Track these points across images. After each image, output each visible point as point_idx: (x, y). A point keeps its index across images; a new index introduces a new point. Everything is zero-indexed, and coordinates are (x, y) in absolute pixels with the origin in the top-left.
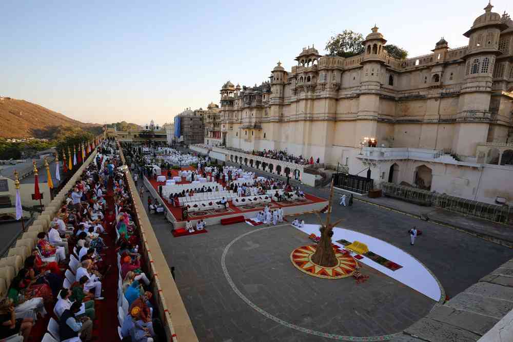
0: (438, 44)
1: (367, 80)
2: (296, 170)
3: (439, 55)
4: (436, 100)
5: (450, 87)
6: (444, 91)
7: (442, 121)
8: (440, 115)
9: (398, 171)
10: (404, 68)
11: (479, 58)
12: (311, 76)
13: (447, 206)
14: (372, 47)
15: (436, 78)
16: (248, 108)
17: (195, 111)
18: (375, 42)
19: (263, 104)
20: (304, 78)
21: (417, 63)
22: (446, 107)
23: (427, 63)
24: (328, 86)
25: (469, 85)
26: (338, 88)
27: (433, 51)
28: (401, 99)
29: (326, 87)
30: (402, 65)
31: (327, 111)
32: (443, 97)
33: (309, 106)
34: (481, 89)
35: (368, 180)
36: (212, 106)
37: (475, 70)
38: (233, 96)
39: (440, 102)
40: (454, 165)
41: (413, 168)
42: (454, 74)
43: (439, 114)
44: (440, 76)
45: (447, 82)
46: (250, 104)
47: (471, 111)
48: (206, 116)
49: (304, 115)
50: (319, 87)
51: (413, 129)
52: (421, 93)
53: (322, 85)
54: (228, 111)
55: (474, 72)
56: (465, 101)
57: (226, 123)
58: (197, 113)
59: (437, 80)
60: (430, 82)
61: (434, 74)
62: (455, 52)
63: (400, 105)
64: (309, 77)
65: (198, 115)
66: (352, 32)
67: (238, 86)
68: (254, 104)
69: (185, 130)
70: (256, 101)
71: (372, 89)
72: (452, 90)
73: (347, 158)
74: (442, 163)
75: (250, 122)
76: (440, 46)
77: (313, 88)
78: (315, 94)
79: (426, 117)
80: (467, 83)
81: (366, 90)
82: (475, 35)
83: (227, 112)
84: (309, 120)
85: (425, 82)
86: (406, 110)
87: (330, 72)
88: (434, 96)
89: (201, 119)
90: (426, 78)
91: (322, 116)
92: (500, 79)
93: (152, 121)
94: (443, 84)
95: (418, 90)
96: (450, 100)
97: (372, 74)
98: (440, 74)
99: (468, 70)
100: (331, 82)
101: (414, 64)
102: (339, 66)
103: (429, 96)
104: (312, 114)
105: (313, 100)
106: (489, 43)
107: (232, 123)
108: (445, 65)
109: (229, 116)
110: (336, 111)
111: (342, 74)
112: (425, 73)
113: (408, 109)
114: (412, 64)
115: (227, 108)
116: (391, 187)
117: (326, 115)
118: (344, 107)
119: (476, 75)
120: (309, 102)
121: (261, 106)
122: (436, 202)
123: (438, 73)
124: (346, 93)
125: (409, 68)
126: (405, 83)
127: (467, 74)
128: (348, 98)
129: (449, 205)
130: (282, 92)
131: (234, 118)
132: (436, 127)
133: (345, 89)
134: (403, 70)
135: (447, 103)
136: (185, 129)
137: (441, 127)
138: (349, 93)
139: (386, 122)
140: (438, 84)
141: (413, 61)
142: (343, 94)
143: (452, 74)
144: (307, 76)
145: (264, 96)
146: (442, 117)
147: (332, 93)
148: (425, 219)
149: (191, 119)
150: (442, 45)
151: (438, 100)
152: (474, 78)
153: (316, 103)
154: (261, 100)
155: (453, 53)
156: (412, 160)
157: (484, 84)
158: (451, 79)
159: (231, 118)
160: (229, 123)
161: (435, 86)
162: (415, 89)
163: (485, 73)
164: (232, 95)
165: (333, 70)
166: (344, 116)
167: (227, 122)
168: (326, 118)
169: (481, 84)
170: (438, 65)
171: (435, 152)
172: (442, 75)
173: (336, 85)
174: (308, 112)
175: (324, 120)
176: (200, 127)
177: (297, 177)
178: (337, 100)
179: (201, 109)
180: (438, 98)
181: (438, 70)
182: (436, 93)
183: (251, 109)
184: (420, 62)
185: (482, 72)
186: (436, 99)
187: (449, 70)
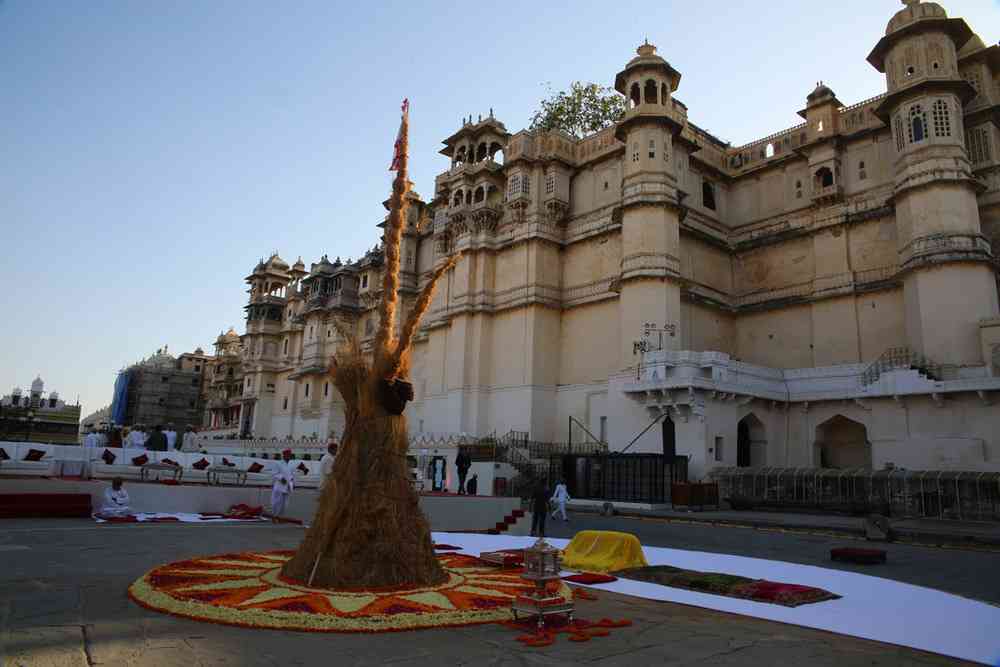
0: (811, 97)
1: (636, 170)
2: (436, 458)
3: (821, 124)
4: (837, 234)
5: (865, 196)
6: (852, 209)
7: (864, 289)
8: (854, 273)
9: (765, 442)
10: (738, 167)
11: (920, 102)
12: (485, 185)
13: (945, 506)
14: (642, 87)
15: (824, 176)
16: (317, 312)
17: (181, 358)
18: (648, 76)
19: (362, 304)
20: (464, 193)
21: (770, 151)
22: (866, 249)
23: (795, 148)
24: (532, 208)
25: (911, 171)
26: (563, 214)
27: (803, 114)
28: (742, 248)
29: (527, 211)
30: (733, 162)
31: (532, 280)
32: (851, 222)
33: (480, 271)
34: (947, 176)
35: (670, 459)
36: (228, 340)
37: (918, 132)
38: (283, 296)
39: (847, 237)
40: (928, 396)
41: (808, 429)
42: (866, 164)
43: (850, 268)
44: (833, 170)
45: (855, 186)
46: (323, 301)
47: (938, 237)
48: (210, 372)
49: (465, 300)
50: (509, 215)
51: (789, 322)
52: (795, 224)
53: (517, 206)
54: (263, 334)
55: (918, 137)
56: (914, 212)
57: (255, 373)
58: (186, 364)
59: (827, 181)
60: (812, 190)
61: (818, 168)
62: (857, 112)
63: (742, 263)
64: (481, 188)
65: (188, 367)
66: (594, 87)
67: (299, 264)
68: (336, 301)
69: (142, 410)
70: (339, 291)
71: (654, 194)
72: (871, 205)
73: (603, 419)
74: (889, 398)
75: (320, 357)
76: (818, 101)
77: (492, 220)
78: (500, 238)
79: (819, 285)
80: (906, 167)
81: (637, 195)
82: (898, 53)
83: (261, 339)
84: (485, 313)
85: (799, 195)
86: (761, 276)
87: (536, 173)
88: (827, 223)
89: (195, 381)
90: (799, 185)
91: (519, 297)
92: (984, 165)
93: (38, 383)
94: (846, 192)
95: (784, 218)
96: (873, 229)
97: (652, 155)
98: (831, 166)
99: (900, 138)
100: (542, 200)
101: (763, 154)
102: (560, 154)
103: (816, 226)
104: (494, 295)
105: (492, 252)
106: (936, 66)
107: (276, 373)
108: (840, 142)
109: (264, 352)
110: (561, 282)
111: (572, 179)
112: (794, 173)
113: (768, 270)
114: (757, 156)
115: (261, 329)
116: (748, 477)
117: (532, 290)
118: (586, 268)
119: (923, 143)
120: (482, 259)
121: (357, 308)
122: (903, 499)
123: (826, 165)
124: (587, 227)
125: (749, 167)
126: (745, 205)
127: (901, 145)
128: (591, 239)
129: (948, 502)
130: (413, 257)
131: (283, 356)
132: (850, 302)
133: (583, 216)
134: (738, 172)
135: (864, 238)
136: (141, 406)
137: (865, 302)
138: (593, 226)
139: (709, 307)
140: (832, 190)
141: (757, 150)
142: (577, 230)
143: (862, 165)
144: (474, 190)
145: (365, 278)
146: (861, 278)
147: (545, 228)
148: (883, 536)
149: (165, 379)
150: (822, 98)
151: (840, 232)
152: (921, 150)
153: (502, 263)
154: (356, 293)
155: (854, 115)
156: (800, 403)
157: (950, 163)
158: (863, 176)
159: (273, 357)
160: (262, 372)
161: (825, 198)
162: (776, 217)
163: (946, 137)
164: (281, 293)
165: (544, 165)
166: (585, 291)
167: (260, 369)
168: (533, 299)
169: (942, 164)
170: (822, 142)
171: (864, 368)
172: (837, 169)
173: (556, 206)
174: (479, 289)
175: (526, 305)
176: (192, 404)
177: (438, 485)
178: (563, 249)
179: (199, 352)
180: (841, 225)
181: (824, 157)
182: (833, 214)
183: (324, 316)
184: (777, 149)
185: (937, 135)
186: (834, 229)
187: (854, 155)
